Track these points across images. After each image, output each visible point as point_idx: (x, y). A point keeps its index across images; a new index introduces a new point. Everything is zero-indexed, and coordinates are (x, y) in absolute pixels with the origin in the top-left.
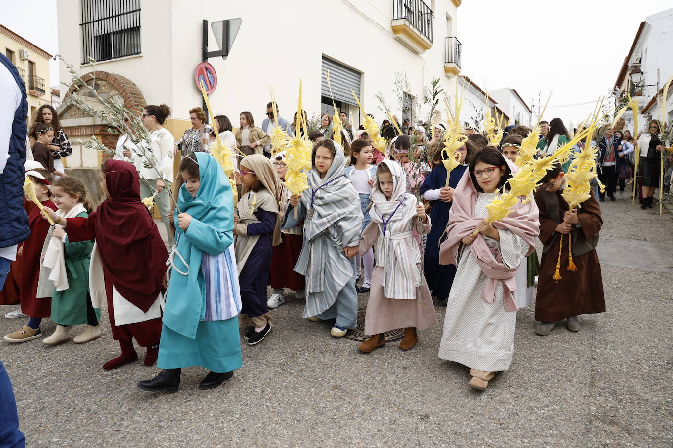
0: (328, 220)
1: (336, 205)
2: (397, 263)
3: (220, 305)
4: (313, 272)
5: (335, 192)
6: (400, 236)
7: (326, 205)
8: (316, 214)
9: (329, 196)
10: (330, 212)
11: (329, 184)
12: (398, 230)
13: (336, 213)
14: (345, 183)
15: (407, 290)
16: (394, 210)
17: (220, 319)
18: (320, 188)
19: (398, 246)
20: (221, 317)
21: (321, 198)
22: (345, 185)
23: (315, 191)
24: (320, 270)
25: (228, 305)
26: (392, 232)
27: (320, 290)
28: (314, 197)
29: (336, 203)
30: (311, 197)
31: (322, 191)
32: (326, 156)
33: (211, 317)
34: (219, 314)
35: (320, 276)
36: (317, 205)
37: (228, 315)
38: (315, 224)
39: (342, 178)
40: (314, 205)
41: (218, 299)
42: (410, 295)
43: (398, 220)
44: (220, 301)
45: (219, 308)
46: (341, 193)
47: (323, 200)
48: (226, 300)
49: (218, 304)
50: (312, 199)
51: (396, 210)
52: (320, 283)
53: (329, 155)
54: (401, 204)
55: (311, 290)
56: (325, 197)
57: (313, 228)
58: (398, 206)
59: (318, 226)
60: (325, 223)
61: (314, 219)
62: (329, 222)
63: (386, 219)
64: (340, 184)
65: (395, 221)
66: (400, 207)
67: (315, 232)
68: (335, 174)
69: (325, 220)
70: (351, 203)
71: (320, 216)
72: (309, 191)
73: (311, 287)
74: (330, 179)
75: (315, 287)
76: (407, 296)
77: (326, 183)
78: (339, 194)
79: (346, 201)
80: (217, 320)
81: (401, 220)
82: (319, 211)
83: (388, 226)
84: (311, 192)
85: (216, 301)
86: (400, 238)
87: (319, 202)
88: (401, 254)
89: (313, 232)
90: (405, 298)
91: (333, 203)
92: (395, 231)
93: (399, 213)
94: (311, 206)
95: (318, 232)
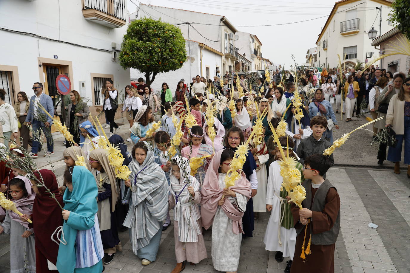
0: (146, 193)
1: (151, 182)
2: (186, 222)
3: (86, 258)
4: (138, 225)
5: (149, 175)
6: (186, 205)
7: (144, 183)
8: (139, 189)
9: (145, 178)
10: (147, 187)
11: (145, 169)
12: (185, 202)
13: (151, 188)
14: (155, 168)
15: (192, 236)
16: (182, 189)
17: (86, 266)
18: (139, 172)
19: (185, 211)
20: (87, 266)
21: (141, 179)
22: (155, 169)
23: (136, 174)
24: (142, 224)
25: (92, 258)
26: (181, 203)
27: (144, 237)
28: (137, 178)
29: (151, 181)
30: (134, 178)
31: (141, 175)
32: (142, 153)
33: (81, 266)
34: (86, 264)
35: (143, 227)
36: (138, 183)
37: (91, 264)
38: (138, 196)
39: (153, 164)
40: (136, 184)
41: (85, 255)
42: (195, 239)
43: (185, 195)
44: (86, 256)
45: (86, 260)
46: (153, 174)
47: (142, 180)
48: (90, 255)
49: (85, 258)
50: (135, 180)
51: (183, 189)
52: (143, 232)
53: (144, 153)
54: (186, 185)
55: (138, 236)
56: (143, 178)
57: (137, 199)
58: (185, 187)
59: (140, 197)
60: (145, 195)
61: (137, 193)
62: (147, 194)
63: (178, 194)
64: (152, 168)
65: (183, 196)
66: (186, 187)
67: (138, 201)
68: (148, 162)
69: (144, 192)
70: (161, 180)
71: (141, 190)
72: (133, 175)
73: (137, 235)
74: (145, 166)
75: (140, 234)
76: (193, 240)
77: (143, 169)
78: (151, 175)
79: (157, 179)
80: (84, 267)
81: (186, 195)
82: (140, 187)
83: (179, 198)
84: (134, 175)
85: (84, 256)
86: (186, 206)
87: (140, 181)
88: (187, 216)
89: (137, 201)
90: (192, 241)
91: (149, 181)
92: (183, 202)
93: (185, 191)
94: (135, 184)
95: (140, 201)
